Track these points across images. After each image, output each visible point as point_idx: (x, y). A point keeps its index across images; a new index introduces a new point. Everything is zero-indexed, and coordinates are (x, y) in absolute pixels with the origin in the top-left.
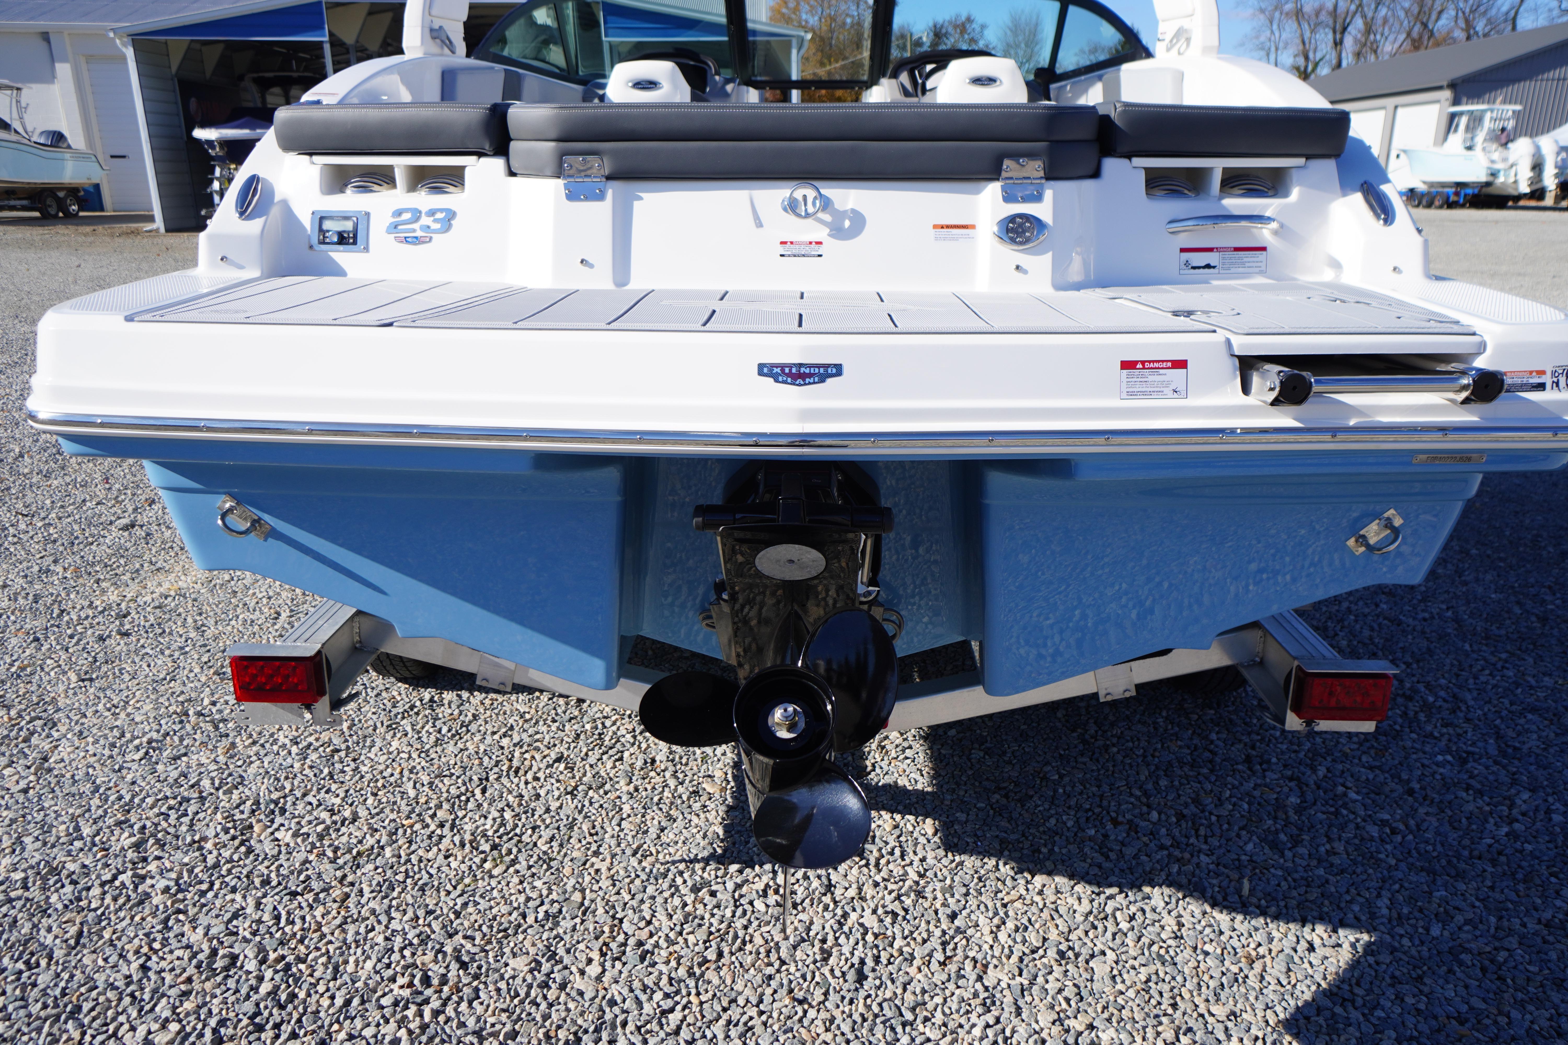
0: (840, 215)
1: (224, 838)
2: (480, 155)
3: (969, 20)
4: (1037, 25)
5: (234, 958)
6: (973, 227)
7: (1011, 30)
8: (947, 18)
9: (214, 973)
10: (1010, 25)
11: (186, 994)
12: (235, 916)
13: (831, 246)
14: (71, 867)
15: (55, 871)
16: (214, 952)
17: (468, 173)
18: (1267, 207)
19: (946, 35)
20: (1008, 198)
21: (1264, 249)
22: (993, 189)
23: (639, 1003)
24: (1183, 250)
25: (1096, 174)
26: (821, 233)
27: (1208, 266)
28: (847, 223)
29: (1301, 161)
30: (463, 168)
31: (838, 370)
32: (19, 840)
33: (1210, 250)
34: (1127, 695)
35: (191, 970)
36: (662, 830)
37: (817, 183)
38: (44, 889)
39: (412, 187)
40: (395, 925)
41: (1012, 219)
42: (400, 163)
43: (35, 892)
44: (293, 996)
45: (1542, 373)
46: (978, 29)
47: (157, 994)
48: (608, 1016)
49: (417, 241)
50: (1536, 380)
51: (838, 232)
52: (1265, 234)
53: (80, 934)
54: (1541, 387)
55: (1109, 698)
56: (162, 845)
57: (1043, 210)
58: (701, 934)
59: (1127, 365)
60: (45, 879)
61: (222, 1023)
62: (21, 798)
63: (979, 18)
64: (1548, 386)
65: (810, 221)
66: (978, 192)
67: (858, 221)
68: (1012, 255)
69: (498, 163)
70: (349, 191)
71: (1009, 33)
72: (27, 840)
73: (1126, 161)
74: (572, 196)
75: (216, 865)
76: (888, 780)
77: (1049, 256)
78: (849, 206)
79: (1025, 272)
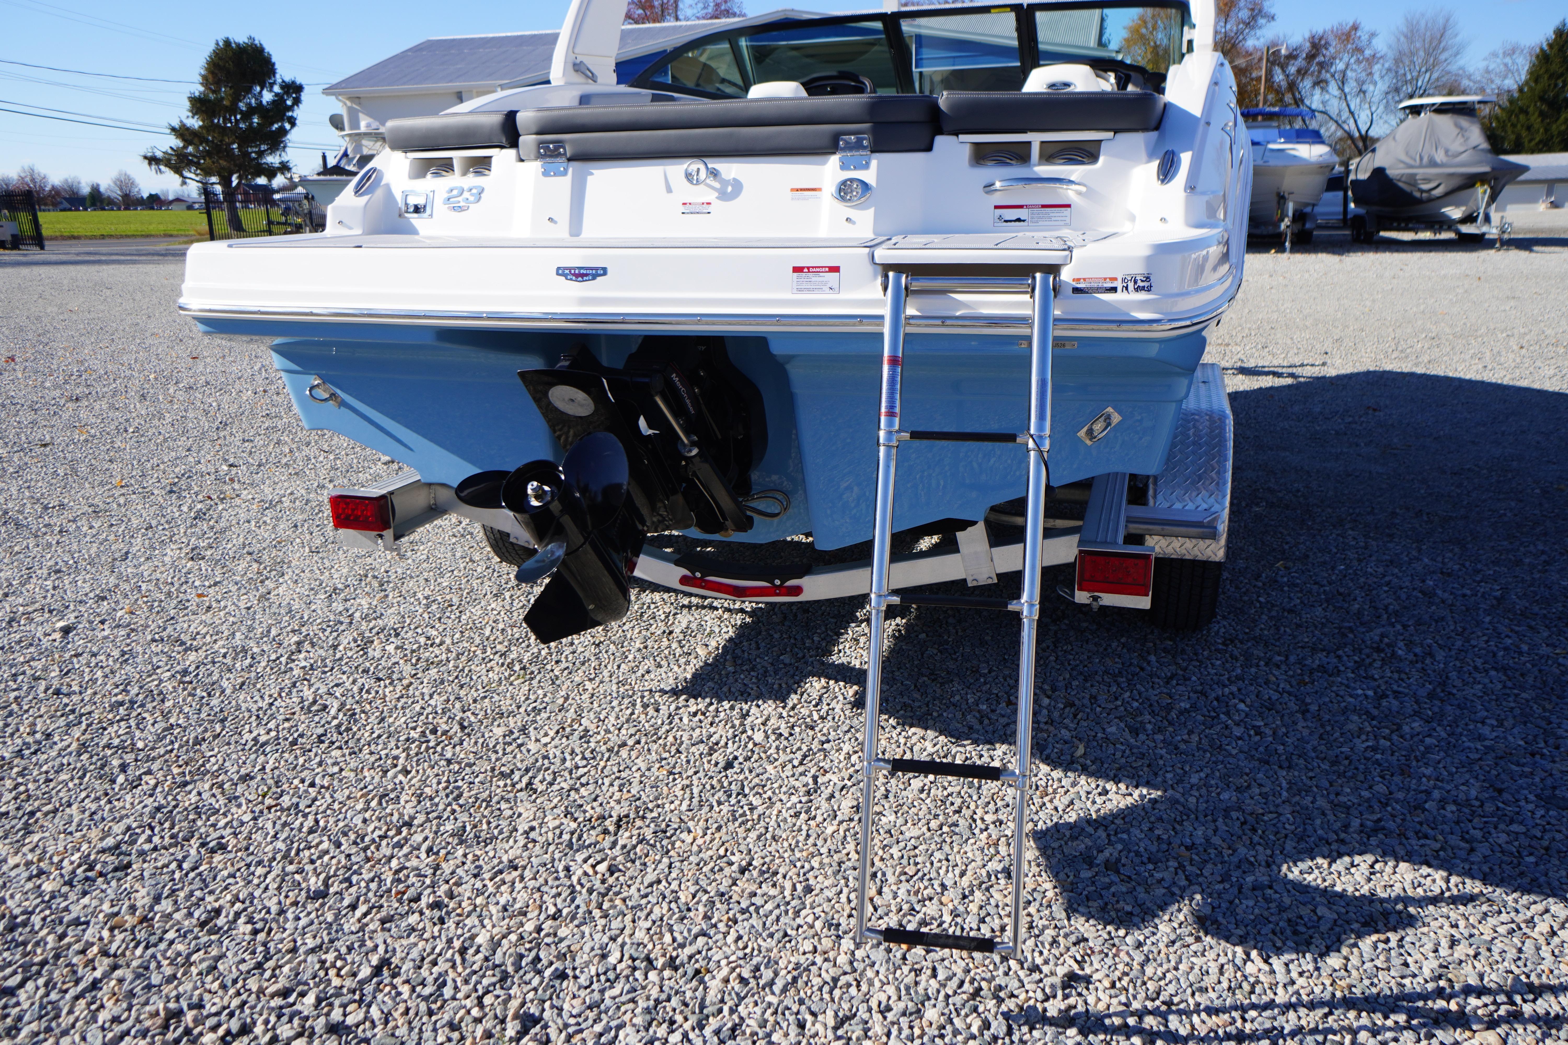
0: (725, 183)
1: (353, 645)
2: (502, 147)
3: (1355, 28)
4: (1445, 28)
5: (325, 707)
6: (820, 190)
7: (1406, 36)
8: (1328, 27)
9: (310, 711)
10: (1405, 30)
11: (287, 720)
12: (337, 685)
13: (718, 206)
14: (255, 650)
15: (244, 650)
16: (315, 702)
17: (494, 161)
18: (1072, 172)
19: (1327, 45)
20: (844, 167)
21: (1069, 206)
22: (834, 160)
23: (564, 760)
24: (996, 207)
25: (929, 148)
26: (712, 196)
27: (1019, 220)
28: (730, 189)
29: (1110, 134)
30: (489, 158)
31: (605, 271)
32: (233, 634)
33: (1021, 207)
34: (990, 582)
35: (297, 709)
36: (648, 672)
37: (706, 160)
38: (234, 659)
39: (465, 173)
40: (432, 702)
41: (844, 183)
42: (457, 155)
43: (228, 661)
44: (348, 729)
45: (1114, 279)
46: (1365, 38)
47: (272, 717)
48: (539, 764)
49: (461, 209)
50: (1109, 285)
51: (724, 196)
52: (1070, 194)
53: (243, 684)
54: (1114, 290)
55: (975, 584)
56: (313, 645)
57: (869, 176)
58: (632, 731)
59: (797, 270)
60: (237, 654)
61: (301, 736)
62: (244, 612)
63: (1367, 26)
64: (1119, 289)
65: (702, 186)
66: (824, 163)
67: (738, 186)
68: (844, 210)
69: (511, 153)
70: (429, 176)
71: (1402, 39)
72: (238, 634)
73: (954, 138)
74: (546, 174)
75: (341, 659)
76: (844, 660)
77: (871, 211)
78: (732, 176)
79: (854, 223)
